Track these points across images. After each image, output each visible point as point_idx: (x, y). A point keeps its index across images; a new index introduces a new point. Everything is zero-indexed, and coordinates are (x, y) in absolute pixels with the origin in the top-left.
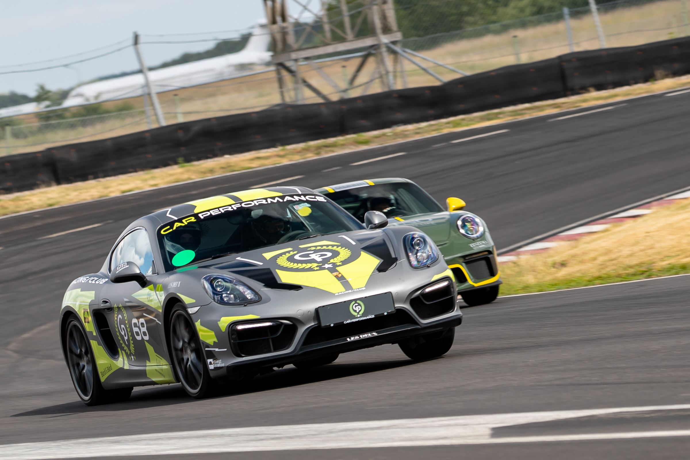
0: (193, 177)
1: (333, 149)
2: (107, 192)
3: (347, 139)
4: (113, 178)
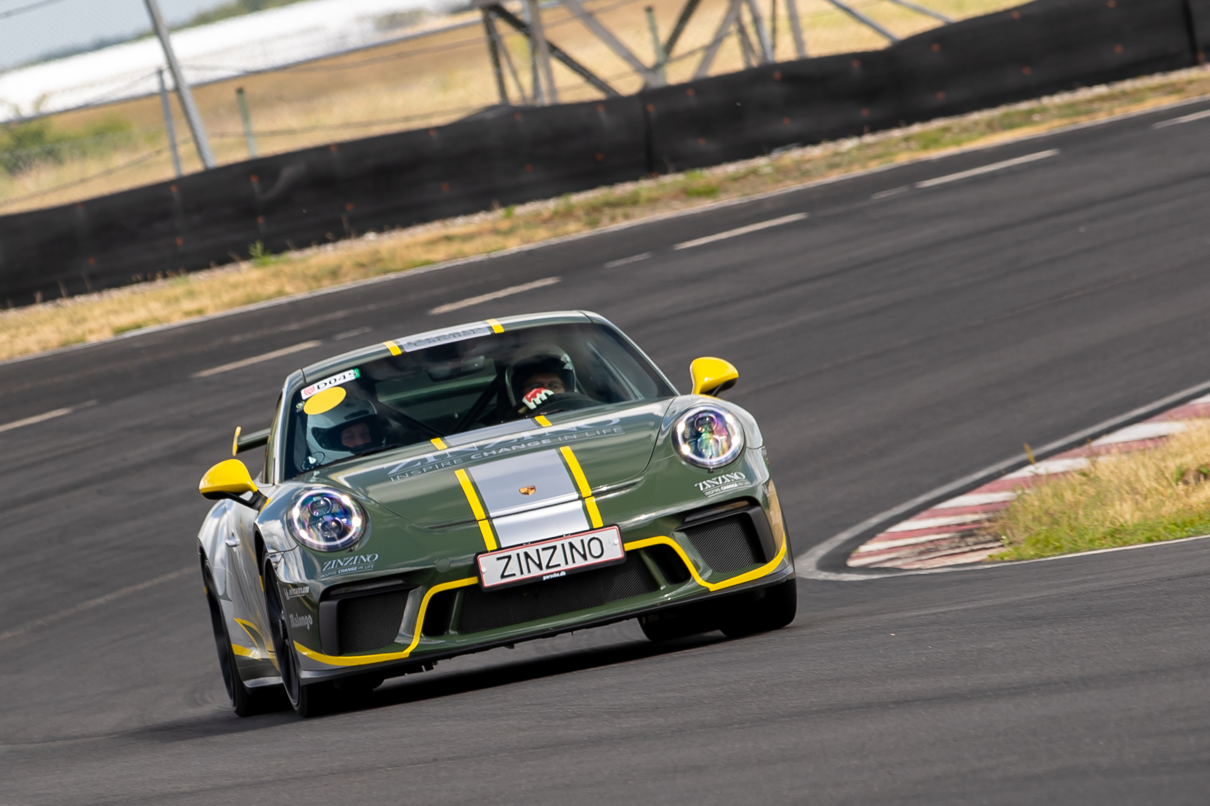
0: (291, 289)
1: (630, 210)
2: (78, 331)
3: (663, 186)
4: (94, 297)
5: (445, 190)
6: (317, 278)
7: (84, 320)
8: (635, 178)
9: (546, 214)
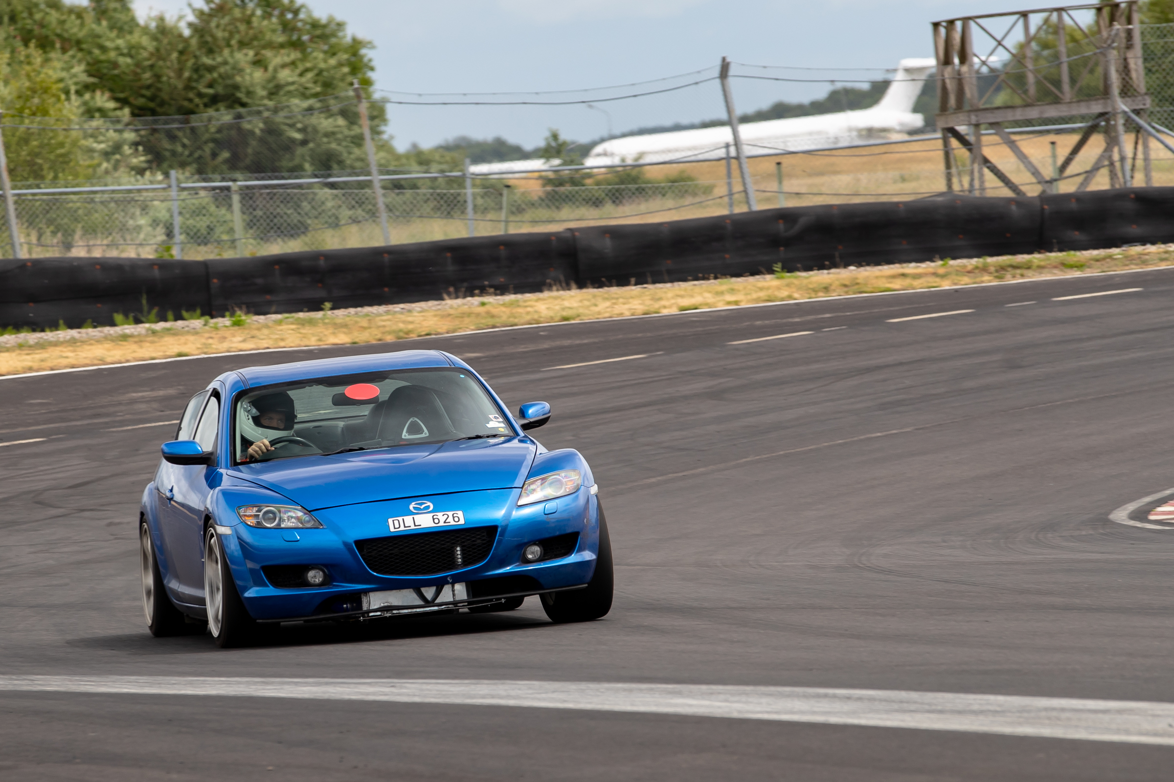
0: (796, 295)
1: (1025, 272)
2: (657, 305)
3: (1048, 259)
4: (669, 285)
5: (904, 245)
6: (815, 291)
7: (660, 299)
8: (1030, 252)
9: (970, 268)
